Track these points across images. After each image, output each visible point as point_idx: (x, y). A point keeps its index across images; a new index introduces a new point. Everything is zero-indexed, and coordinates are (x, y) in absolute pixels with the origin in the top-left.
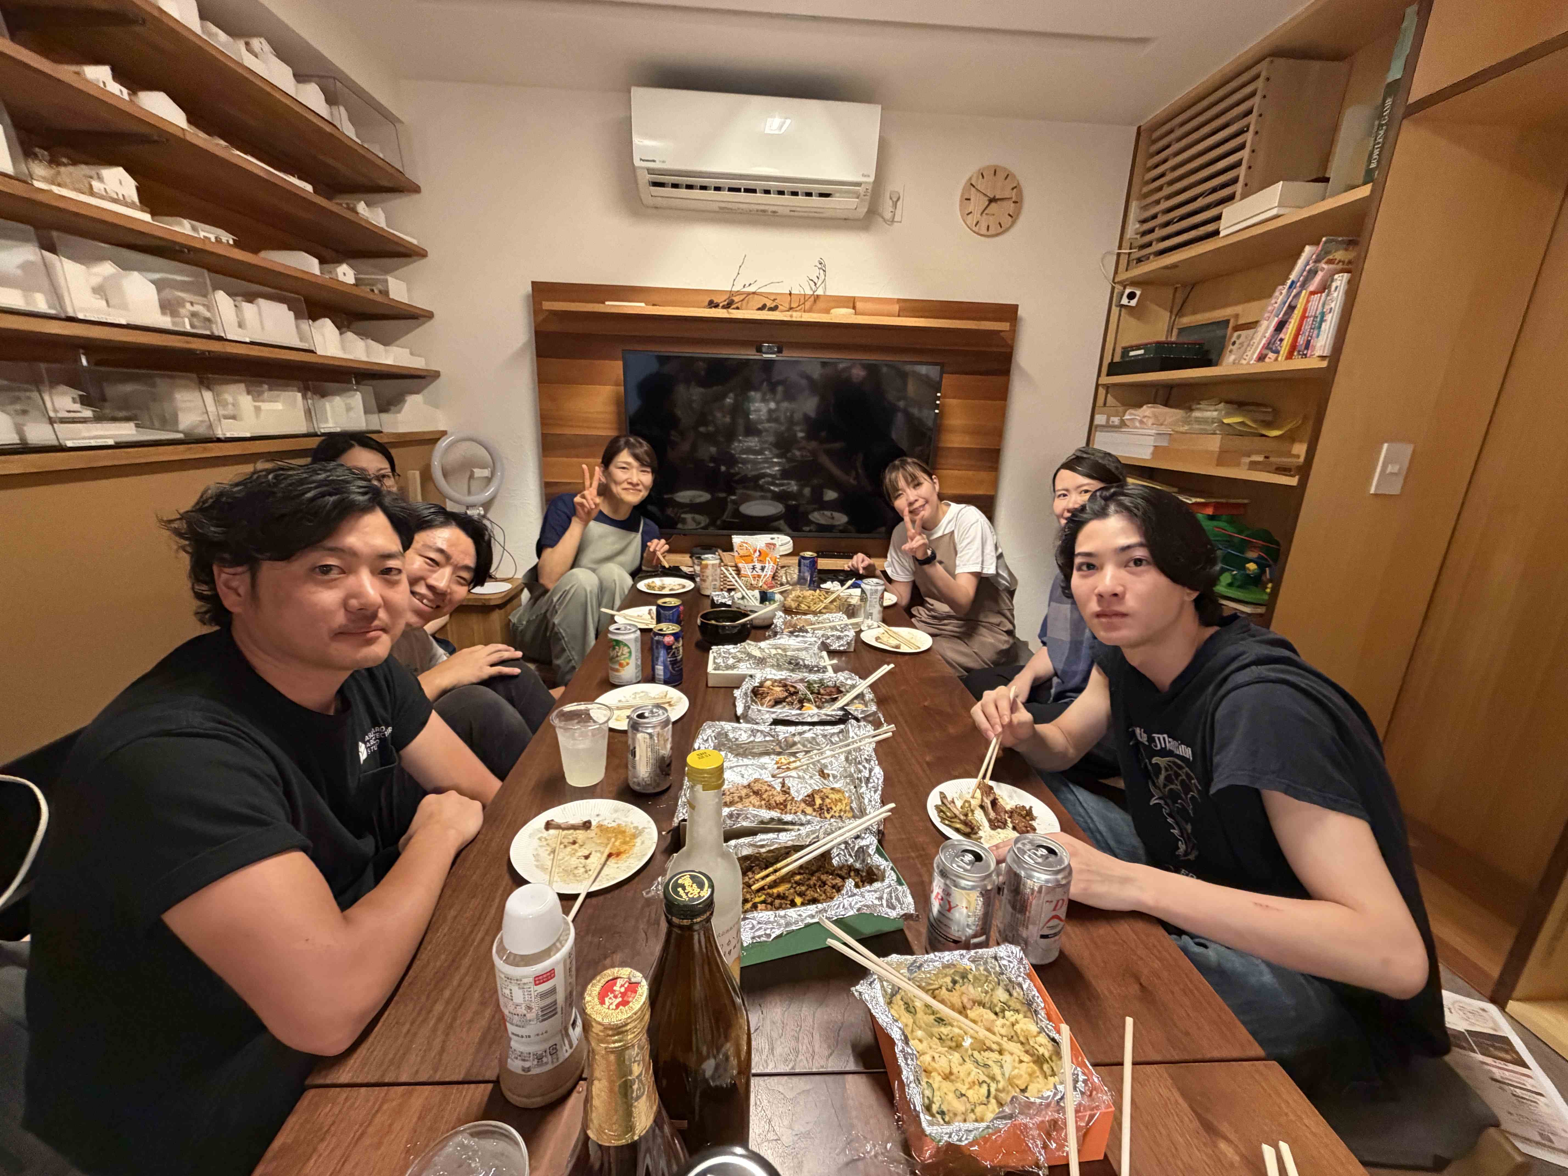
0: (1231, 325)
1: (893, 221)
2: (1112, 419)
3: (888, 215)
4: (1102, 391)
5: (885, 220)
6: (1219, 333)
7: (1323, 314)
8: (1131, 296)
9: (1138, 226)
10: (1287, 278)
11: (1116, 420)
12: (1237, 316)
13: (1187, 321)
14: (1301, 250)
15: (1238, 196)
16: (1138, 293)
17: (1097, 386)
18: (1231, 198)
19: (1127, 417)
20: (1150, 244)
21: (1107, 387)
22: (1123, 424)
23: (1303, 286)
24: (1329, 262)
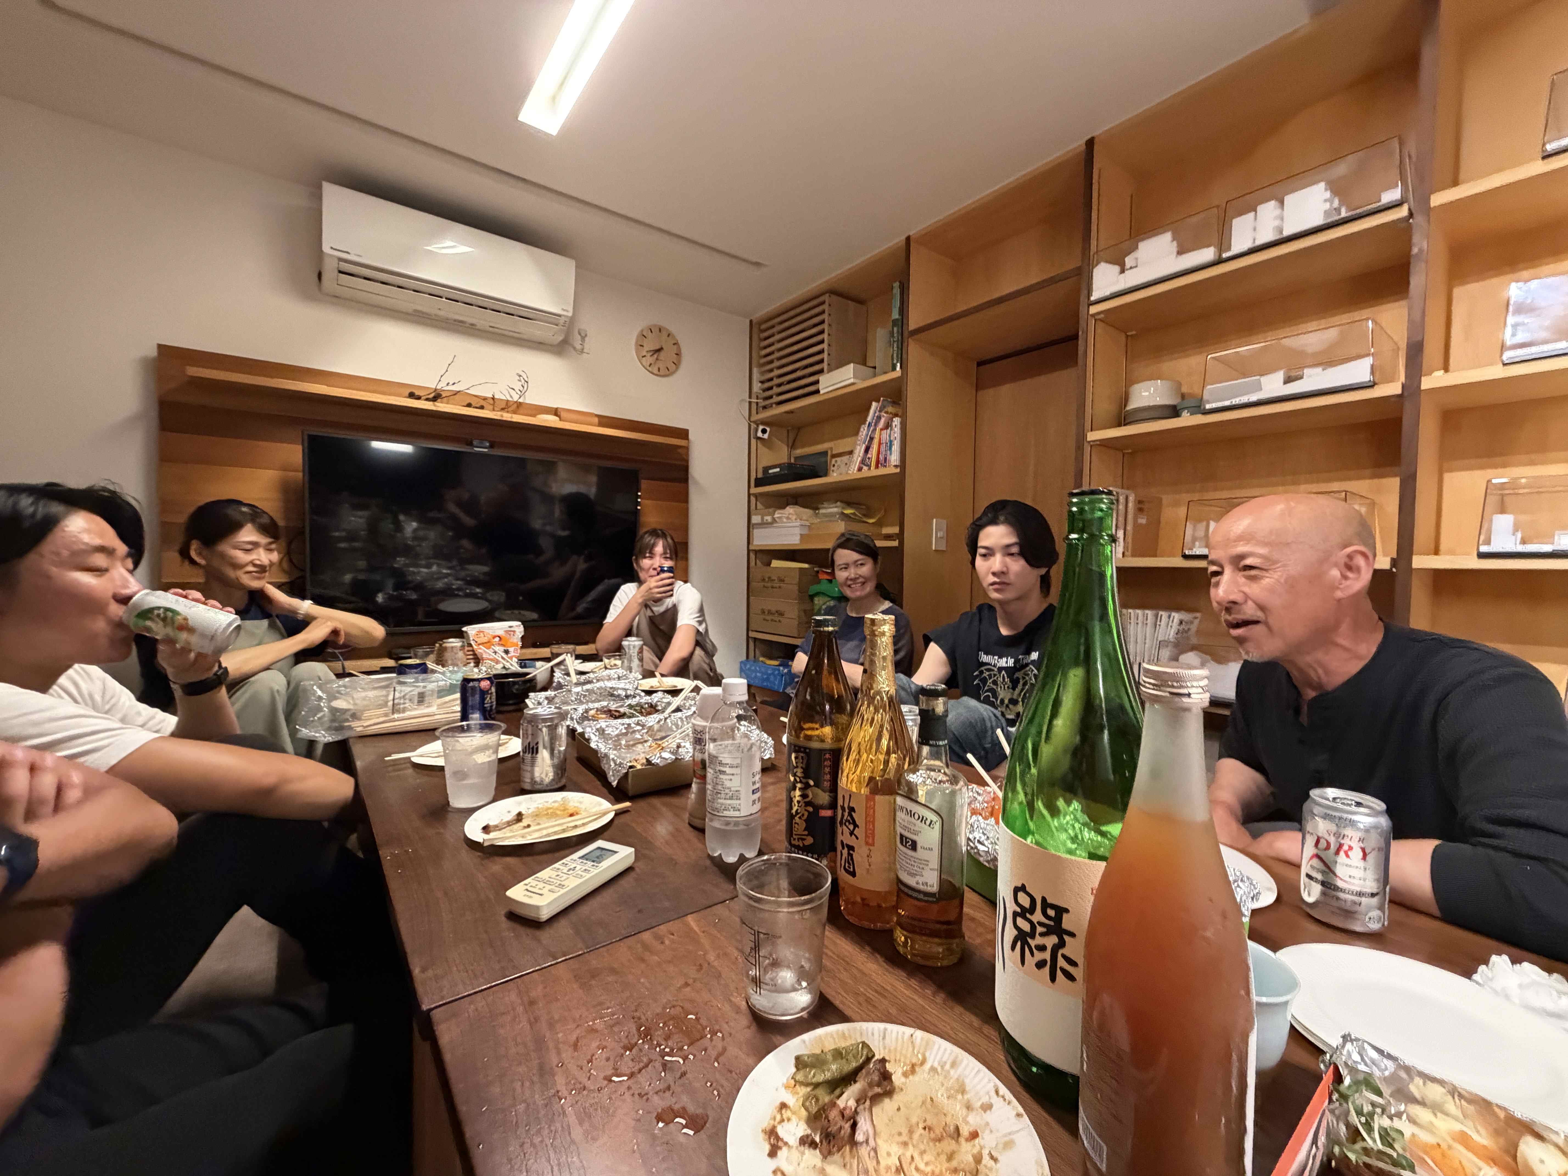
0: (829, 454)
1: (582, 351)
2: (766, 518)
3: (579, 347)
5: (575, 349)
6: (823, 459)
7: (891, 441)
8: (764, 431)
9: (760, 384)
10: (865, 420)
11: (769, 518)
12: (831, 449)
13: (799, 452)
15: (825, 370)
16: (768, 429)
17: (749, 495)
18: (821, 371)
19: (776, 516)
20: (771, 397)
21: (756, 496)
22: (774, 521)
23: (876, 425)
24: (886, 413)
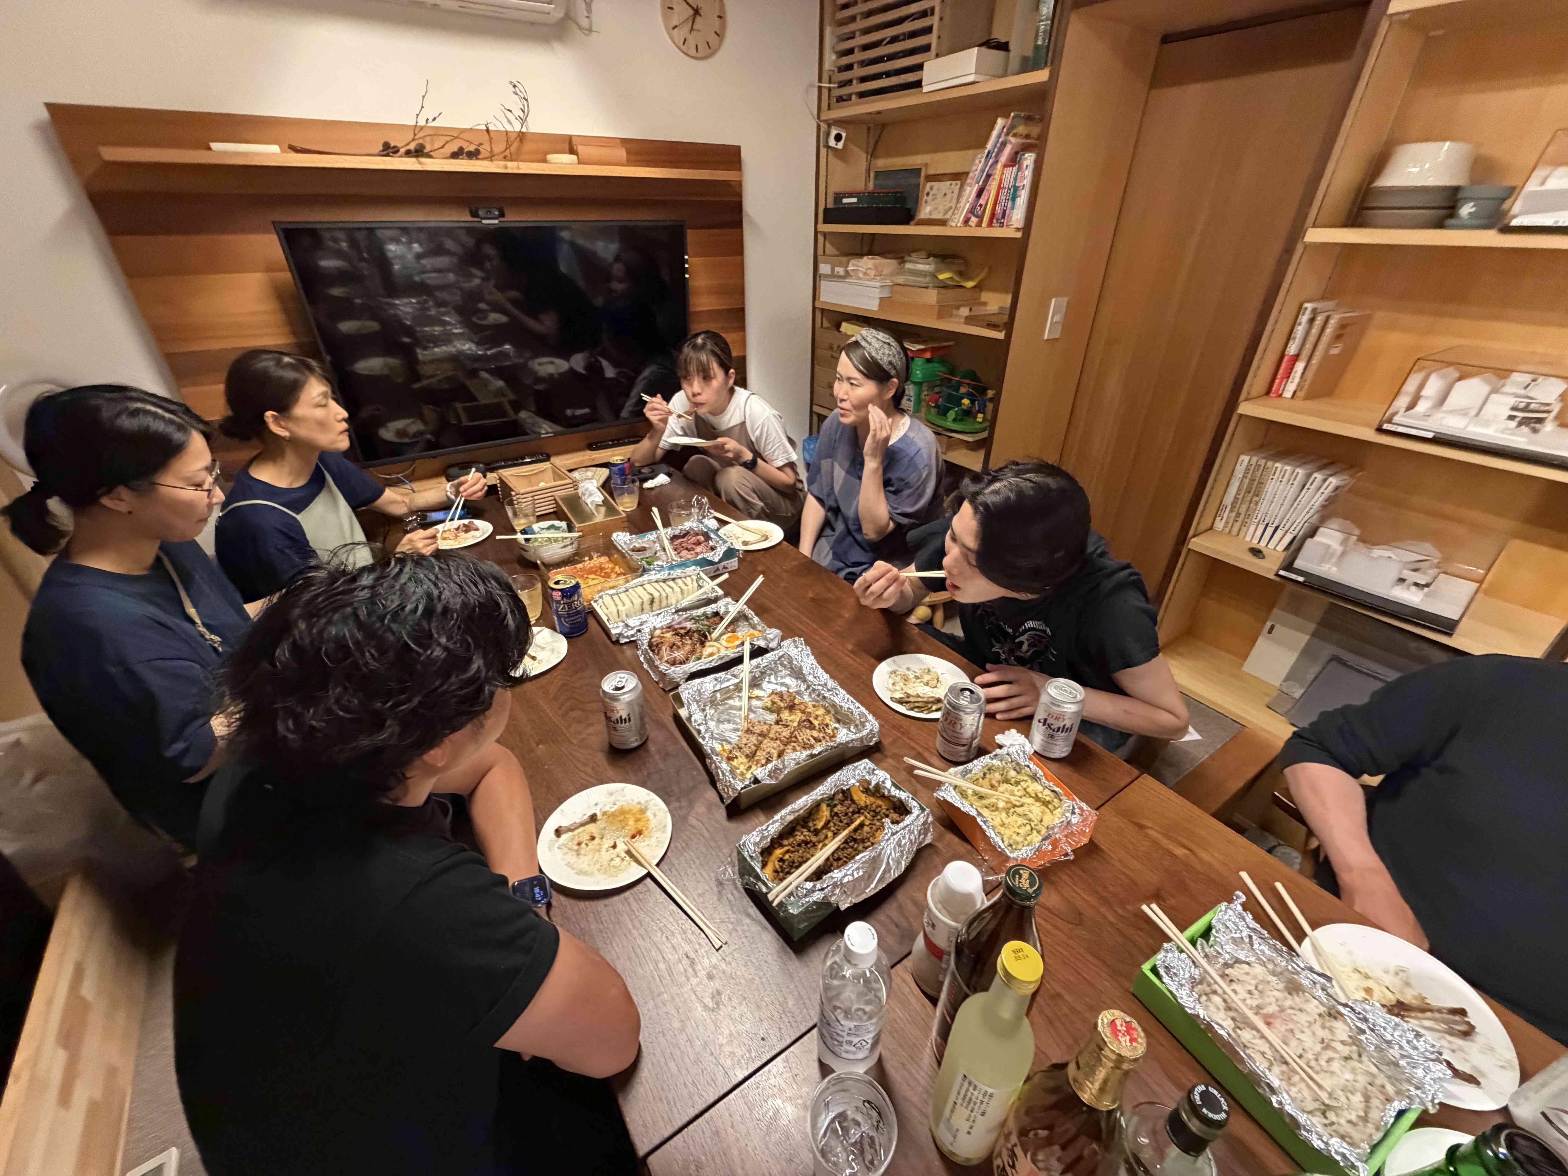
0: (923, 174)
1: (590, 30)
2: (837, 269)
3: (585, 23)
4: (821, 239)
5: (580, 28)
6: (913, 181)
7: (1016, 189)
8: (838, 138)
9: (834, 58)
10: (985, 148)
11: (840, 270)
12: (926, 165)
13: (882, 163)
14: (995, 122)
16: (844, 135)
17: (816, 233)
18: (926, 48)
19: (850, 268)
20: (849, 82)
21: (825, 235)
22: (847, 274)
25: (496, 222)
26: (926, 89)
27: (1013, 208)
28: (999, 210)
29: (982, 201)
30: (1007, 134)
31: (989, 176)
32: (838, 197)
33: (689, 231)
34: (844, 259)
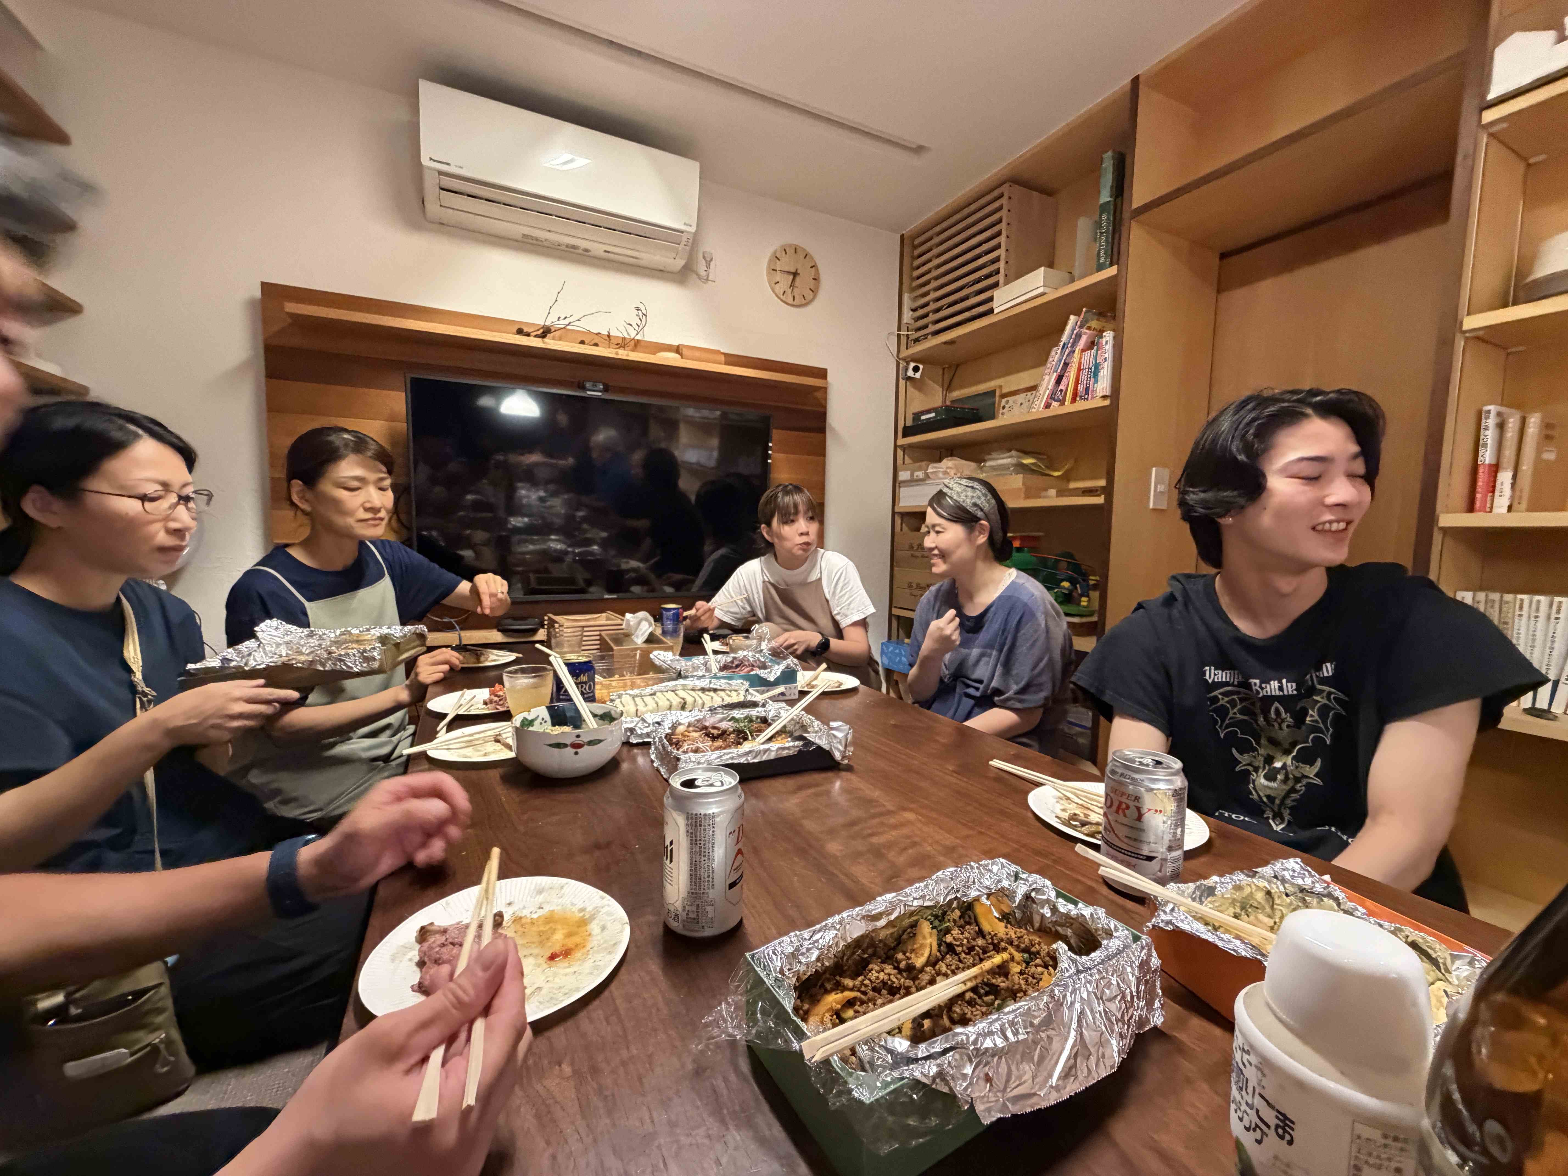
0: (997, 394)
1: (707, 280)
2: (916, 474)
3: (703, 273)
4: (900, 453)
5: (699, 277)
6: (989, 401)
7: (1097, 365)
8: (916, 369)
9: (911, 313)
10: (1060, 341)
11: (920, 474)
12: (1000, 387)
13: (956, 394)
14: (1068, 319)
15: (1001, 282)
16: (921, 367)
17: (896, 447)
18: (996, 285)
19: (930, 470)
20: (926, 327)
21: (904, 448)
22: (927, 476)
23: (1073, 345)
24: (1089, 328)
25: (600, 394)
26: (996, 311)
27: (1096, 381)
28: (1081, 388)
29: (1062, 387)
30: (1081, 327)
31: (1066, 365)
32: (917, 416)
33: (774, 431)
34: (924, 463)
